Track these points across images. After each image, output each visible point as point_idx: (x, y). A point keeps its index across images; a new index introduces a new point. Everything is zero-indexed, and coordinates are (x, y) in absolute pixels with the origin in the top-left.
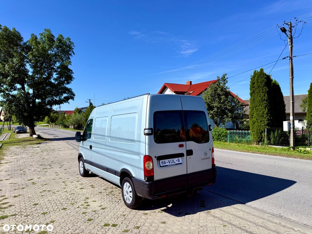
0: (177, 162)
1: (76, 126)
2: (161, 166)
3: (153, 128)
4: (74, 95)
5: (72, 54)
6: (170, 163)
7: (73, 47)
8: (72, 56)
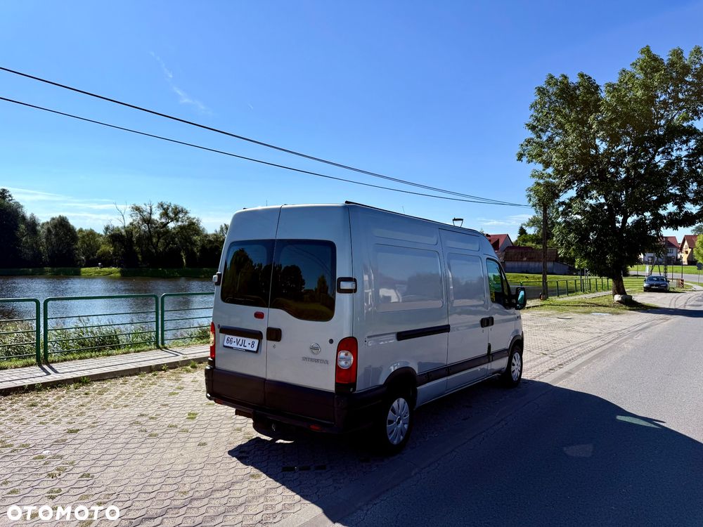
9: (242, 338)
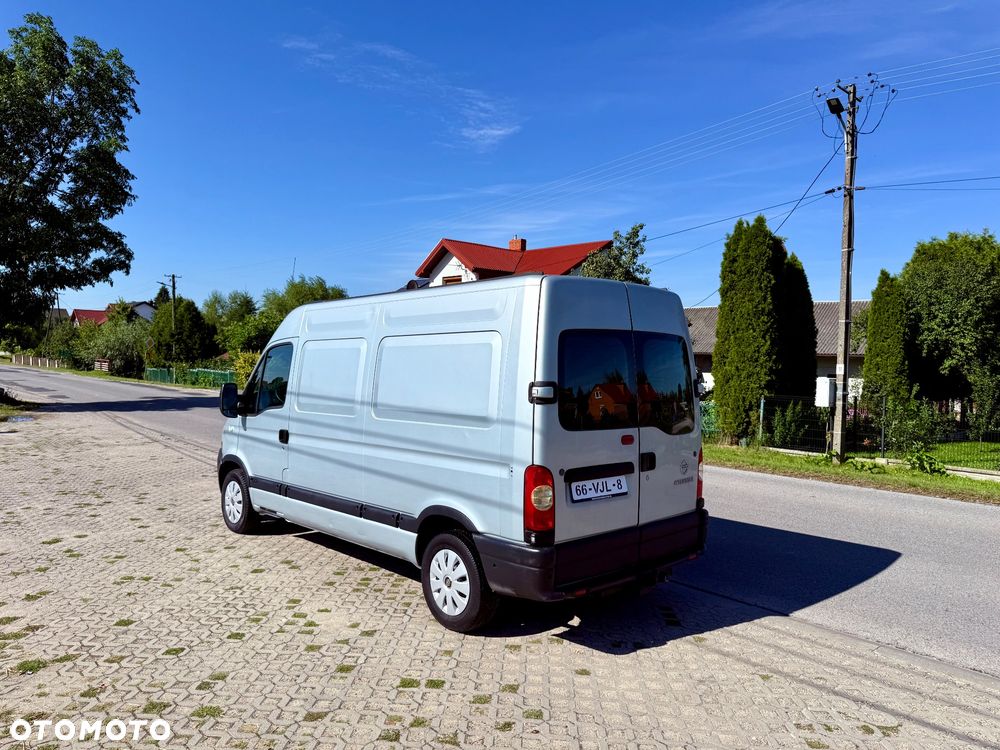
0: (615, 491)
1: (118, 363)
2: (574, 501)
3: (556, 381)
4: (129, 256)
5: (131, 112)
6: (596, 491)
7: (133, 86)
8: (130, 118)
9: (600, 481)
